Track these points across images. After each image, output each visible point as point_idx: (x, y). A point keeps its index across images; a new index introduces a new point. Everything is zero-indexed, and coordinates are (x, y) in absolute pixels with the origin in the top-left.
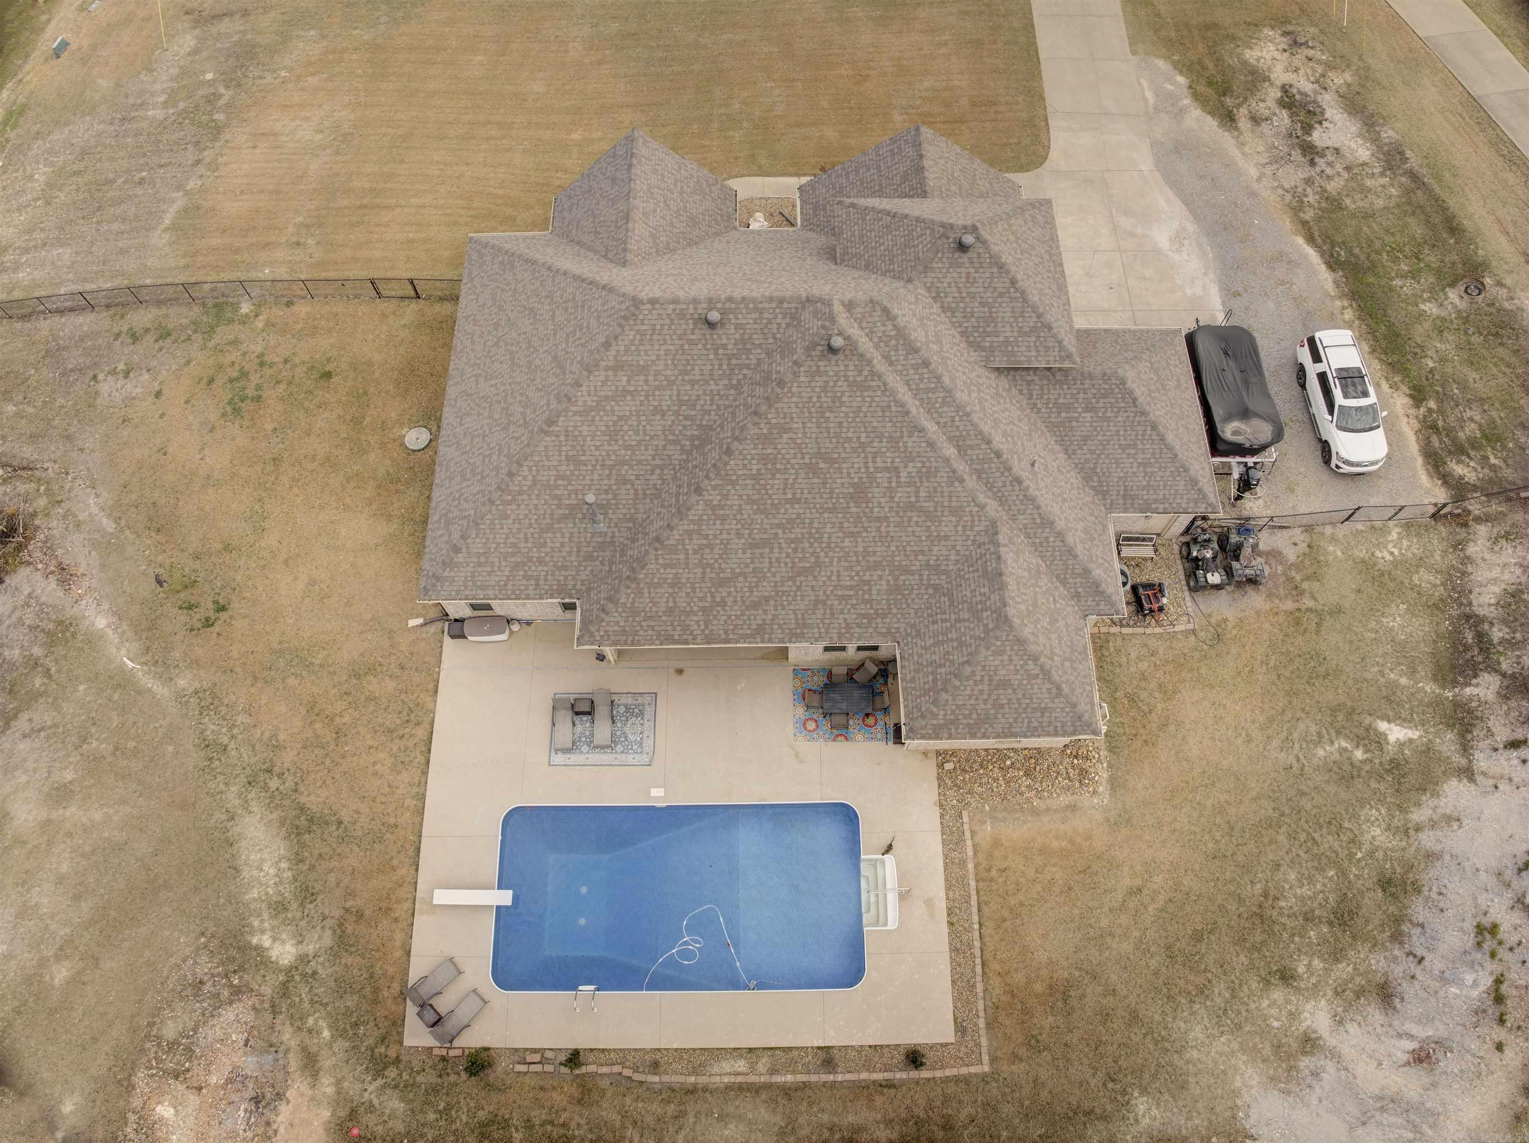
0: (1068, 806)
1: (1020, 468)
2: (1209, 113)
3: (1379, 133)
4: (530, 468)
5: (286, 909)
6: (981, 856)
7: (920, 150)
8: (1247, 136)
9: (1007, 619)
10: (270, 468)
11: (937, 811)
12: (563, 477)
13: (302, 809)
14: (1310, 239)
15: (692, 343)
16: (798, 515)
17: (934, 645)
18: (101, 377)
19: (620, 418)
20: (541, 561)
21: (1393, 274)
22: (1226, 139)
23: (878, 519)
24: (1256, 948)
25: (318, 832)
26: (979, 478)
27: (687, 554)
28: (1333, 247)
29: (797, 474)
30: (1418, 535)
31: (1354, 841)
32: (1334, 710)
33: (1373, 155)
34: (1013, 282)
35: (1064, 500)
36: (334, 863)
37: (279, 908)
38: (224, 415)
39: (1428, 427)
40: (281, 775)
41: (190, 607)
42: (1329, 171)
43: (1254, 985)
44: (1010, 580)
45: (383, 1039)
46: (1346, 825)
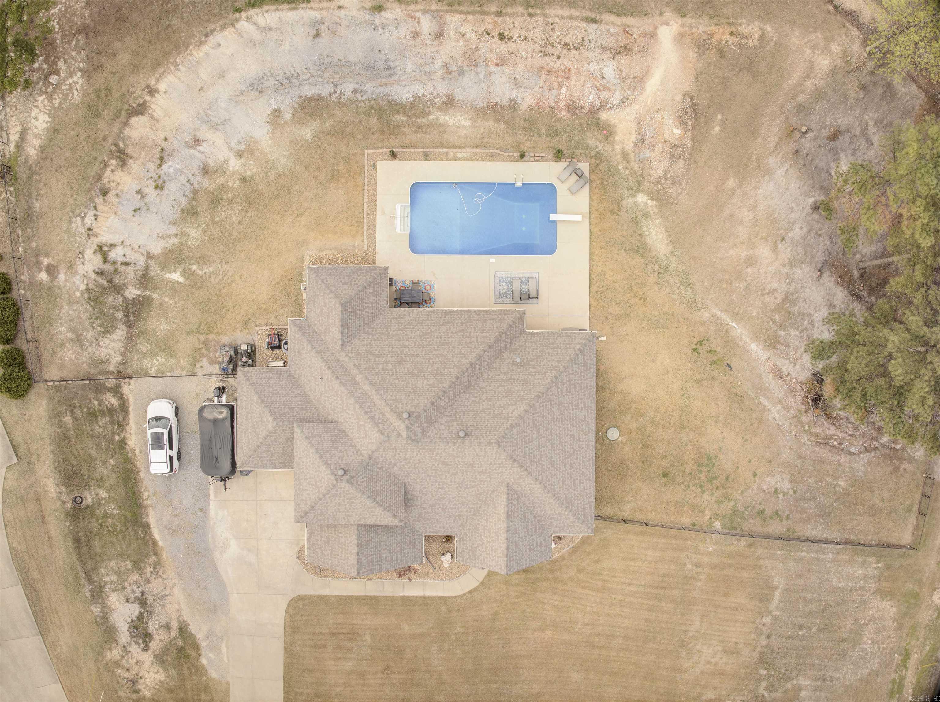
0: (323, 251)
1: (328, 374)
2: (192, 635)
3: (101, 612)
4: (547, 379)
5: (643, 215)
6: (361, 231)
7: (358, 559)
8: (174, 616)
9: (342, 305)
10: (685, 424)
11: (377, 250)
12: (532, 375)
13: (643, 256)
14: (155, 543)
15: (474, 426)
16: (428, 354)
17: (373, 303)
18: (791, 492)
19: (506, 397)
20: (542, 345)
21: (117, 516)
22: (187, 617)
23: (393, 352)
24: (254, 191)
25: (634, 246)
26: (347, 369)
27: (477, 341)
28: (144, 537)
29: (427, 369)
30: (142, 369)
31: (205, 231)
32: (201, 287)
33: (108, 597)
34: (321, 457)
35: (309, 366)
36: (625, 233)
37: (646, 215)
38: (716, 457)
39: (122, 426)
40: (654, 271)
41: (711, 351)
42: (135, 587)
43: (257, 177)
44: (338, 323)
45: (597, 165)
46: (207, 238)
